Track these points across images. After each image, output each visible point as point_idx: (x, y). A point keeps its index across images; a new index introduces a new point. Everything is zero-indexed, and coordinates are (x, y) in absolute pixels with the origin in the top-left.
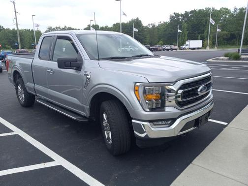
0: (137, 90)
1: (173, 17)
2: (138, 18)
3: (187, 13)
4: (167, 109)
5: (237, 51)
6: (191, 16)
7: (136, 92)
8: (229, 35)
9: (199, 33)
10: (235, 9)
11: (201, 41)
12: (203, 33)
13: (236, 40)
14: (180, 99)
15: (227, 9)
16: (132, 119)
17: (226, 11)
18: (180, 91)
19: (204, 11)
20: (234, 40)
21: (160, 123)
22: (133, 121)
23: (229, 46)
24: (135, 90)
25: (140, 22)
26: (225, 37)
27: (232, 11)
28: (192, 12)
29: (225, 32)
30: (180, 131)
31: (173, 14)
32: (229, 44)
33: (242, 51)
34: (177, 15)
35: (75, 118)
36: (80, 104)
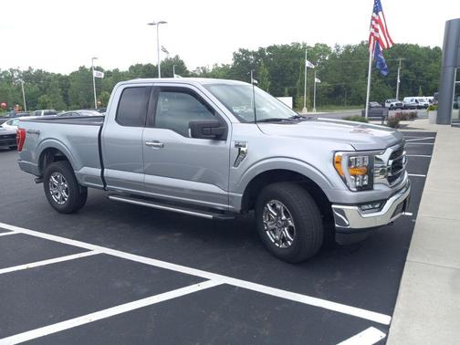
0: (337, 162)
1: (238, 56)
2: (177, 56)
3: (262, 50)
4: (376, 187)
5: (360, 114)
6: (270, 56)
7: (336, 165)
8: (333, 90)
9: (285, 85)
10: (337, 46)
11: (291, 98)
12: (295, 85)
13: (344, 96)
14: (390, 174)
15: (325, 46)
16: (332, 203)
17: (325, 49)
18: (391, 162)
19: (290, 48)
20: (341, 96)
21: (366, 207)
22: (333, 206)
23: (333, 107)
24: (336, 162)
25: (182, 63)
26: (326, 91)
27: (333, 49)
28: (270, 49)
29: (326, 84)
30: (392, 217)
31: (237, 52)
32: (333, 104)
33: (369, 113)
34: (245, 52)
35: (211, 216)
36: (223, 192)
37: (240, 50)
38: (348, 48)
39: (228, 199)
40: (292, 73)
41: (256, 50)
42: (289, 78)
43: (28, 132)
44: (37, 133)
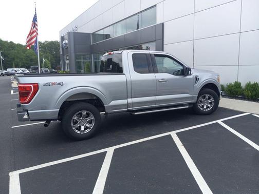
35: (187, 107)
36: (191, 96)
43: (45, 85)
44: (59, 84)
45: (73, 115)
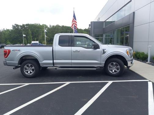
1: (14, 26)
10: (50, 26)
17: (46, 26)
28: (27, 25)
31: (14, 25)
34: (17, 25)
35: (95, 69)
36: (98, 62)
37: (15, 24)
38: (53, 26)
39: (100, 64)
40: (36, 33)
41: (22, 25)
42: (35, 35)
43: (13, 50)
44: (18, 50)
45: (24, 66)
